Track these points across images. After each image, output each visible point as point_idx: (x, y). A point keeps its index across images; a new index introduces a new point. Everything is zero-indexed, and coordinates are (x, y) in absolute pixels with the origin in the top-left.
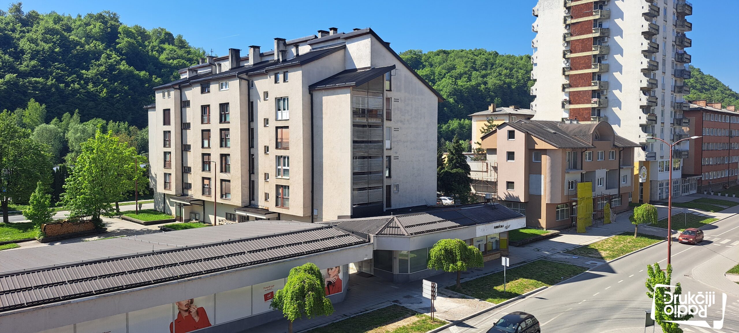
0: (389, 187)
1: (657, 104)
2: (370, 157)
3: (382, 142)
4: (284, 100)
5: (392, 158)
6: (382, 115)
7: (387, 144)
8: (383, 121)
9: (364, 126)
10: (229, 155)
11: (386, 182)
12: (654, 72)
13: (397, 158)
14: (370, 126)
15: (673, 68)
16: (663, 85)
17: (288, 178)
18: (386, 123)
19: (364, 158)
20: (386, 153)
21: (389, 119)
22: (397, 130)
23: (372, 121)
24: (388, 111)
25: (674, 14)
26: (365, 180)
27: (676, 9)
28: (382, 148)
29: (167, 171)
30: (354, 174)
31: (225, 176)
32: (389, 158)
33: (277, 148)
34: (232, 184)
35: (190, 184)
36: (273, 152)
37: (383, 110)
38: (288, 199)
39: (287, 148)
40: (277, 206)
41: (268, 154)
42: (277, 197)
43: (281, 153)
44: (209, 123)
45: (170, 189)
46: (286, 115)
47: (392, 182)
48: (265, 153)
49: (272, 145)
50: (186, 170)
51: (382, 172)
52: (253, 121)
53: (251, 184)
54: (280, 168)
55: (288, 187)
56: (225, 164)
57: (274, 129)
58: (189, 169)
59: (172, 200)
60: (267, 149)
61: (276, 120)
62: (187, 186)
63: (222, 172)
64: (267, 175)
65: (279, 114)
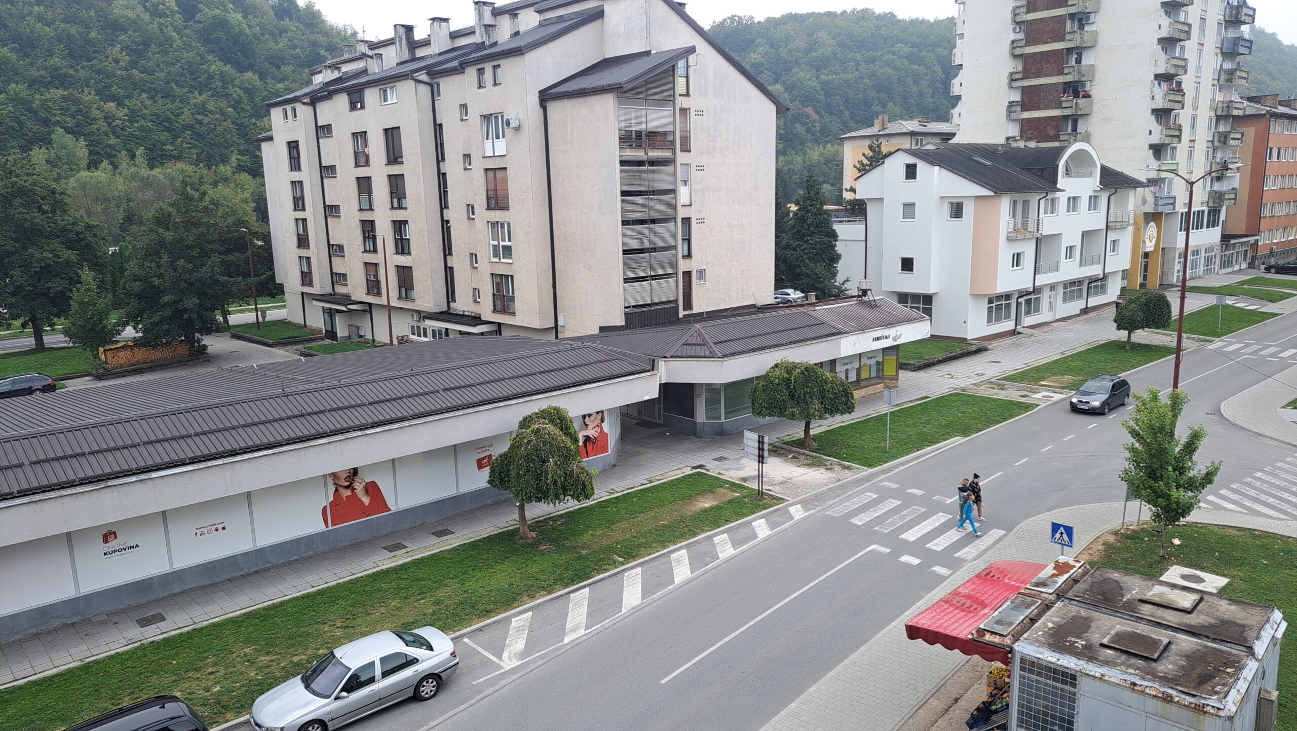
0: (687, 275)
1: (1183, 105)
2: (653, 221)
3: (673, 191)
4: (497, 118)
5: (693, 222)
6: (673, 143)
7: (683, 194)
8: (674, 153)
9: (640, 163)
10: (406, 222)
11: (683, 265)
12: (1182, 43)
13: (701, 221)
14: (652, 163)
15: (1219, 33)
16: (1198, 68)
17: (510, 261)
18: (681, 157)
19: (642, 222)
20: (682, 213)
21: (686, 148)
22: (700, 168)
23: (654, 154)
24: (684, 134)
26: (645, 262)
28: (674, 205)
29: (304, 253)
30: (626, 252)
31: (403, 260)
32: (687, 221)
33: (489, 208)
34: (417, 276)
35: (344, 275)
36: (483, 215)
37: (674, 133)
38: (512, 299)
39: (506, 208)
40: (495, 310)
41: (474, 219)
42: (494, 295)
43: (497, 216)
44: (367, 164)
45: (310, 284)
46: (501, 147)
47: (692, 265)
48: (469, 218)
49: (480, 202)
50: (335, 250)
51: (675, 247)
52: (443, 159)
53: (449, 272)
54: (496, 243)
55: (512, 277)
56: (402, 239)
57: (483, 172)
58: (341, 248)
59: (315, 303)
60: (471, 208)
61: (484, 157)
62: (338, 278)
63: (397, 253)
64: (474, 257)
65: (488, 144)
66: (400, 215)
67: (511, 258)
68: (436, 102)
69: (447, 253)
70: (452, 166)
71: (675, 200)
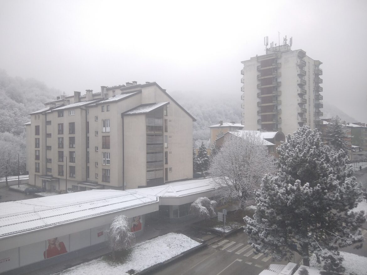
0: (166, 169)
1: (306, 121)
2: (156, 153)
3: (163, 144)
4: (107, 121)
5: (168, 153)
6: (162, 129)
7: (165, 145)
8: (163, 133)
9: (152, 135)
10: (74, 152)
11: (165, 166)
12: (304, 105)
13: (170, 153)
14: (156, 136)
15: (314, 102)
18: (165, 134)
19: (153, 153)
20: (165, 150)
21: (166, 131)
22: (170, 137)
23: (157, 133)
24: (166, 127)
25: (313, 74)
26: (154, 165)
27: (315, 72)
28: (162, 147)
29: (37, 161)
30: (147, 162)
31: (72, 164)
32: (166, 153)
33: (103, 148)
34: (77, 169)
35: (51, 169)
36: (101, 150)
37: (163, 127)
38: (109, 177)
39: (109, 148)
40: (103, 181)
41: (97, 151)
42: (103, 176)
43: (106, 150)
44: (62, 133)
45: (39, 172)
46: (108, 129)
47: (168, 166)
48: (96, 151)
49: (100, 146)
50: (49, 161)
51: (163, 161)
52: (88, 133)
53: (88, 168)
54: (104, 159)
55: (109, 170)
56: (72, 157)
57: (101, 137)
58: (50, 160)
59: (40, 178)
60: (97, 148)
61: (102, 132)
62: (49, 170)
63: (70, 162)
64: (97, 164)
65: (104, 129)
66: (72, 150)
67: (109, 164)
68: (87, 115)
69: (87, 162)
70: (91, 135)
71: (163, 147)
